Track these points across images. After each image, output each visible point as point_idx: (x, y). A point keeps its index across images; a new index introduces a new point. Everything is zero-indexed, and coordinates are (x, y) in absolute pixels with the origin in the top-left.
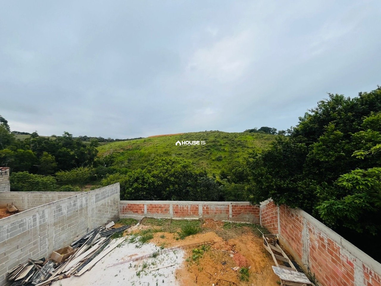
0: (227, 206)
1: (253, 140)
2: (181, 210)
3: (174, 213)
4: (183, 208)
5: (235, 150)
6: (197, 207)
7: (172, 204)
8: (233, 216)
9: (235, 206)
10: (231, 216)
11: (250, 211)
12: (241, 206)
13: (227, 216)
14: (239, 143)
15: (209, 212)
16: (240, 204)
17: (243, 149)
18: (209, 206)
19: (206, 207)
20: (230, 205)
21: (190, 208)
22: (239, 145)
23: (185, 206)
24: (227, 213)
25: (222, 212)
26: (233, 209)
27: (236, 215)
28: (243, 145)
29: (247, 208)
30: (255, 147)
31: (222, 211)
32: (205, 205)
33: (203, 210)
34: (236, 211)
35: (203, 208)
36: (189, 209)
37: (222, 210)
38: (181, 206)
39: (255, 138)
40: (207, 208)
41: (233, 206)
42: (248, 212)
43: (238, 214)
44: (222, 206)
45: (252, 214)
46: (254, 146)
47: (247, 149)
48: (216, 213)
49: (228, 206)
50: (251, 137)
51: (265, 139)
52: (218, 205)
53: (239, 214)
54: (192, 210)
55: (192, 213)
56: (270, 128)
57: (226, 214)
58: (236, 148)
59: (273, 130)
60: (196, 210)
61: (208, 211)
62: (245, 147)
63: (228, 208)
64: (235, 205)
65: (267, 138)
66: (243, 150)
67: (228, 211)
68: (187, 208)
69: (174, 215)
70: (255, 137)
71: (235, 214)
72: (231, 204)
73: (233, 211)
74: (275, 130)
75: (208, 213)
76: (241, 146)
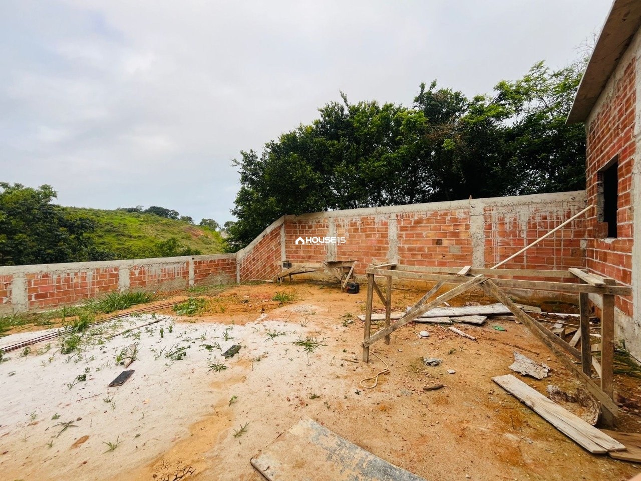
0: (186, 264)
1: (140, 224)
2: (58, 288)
3: (30, 299)
4: (67, 280)
5: (101, 241)
6: (115, 272)
7: (21, 275)
8: (196, 281)
9: (200, 263)
10: (191, 283)
11: (223, 269)
12: (211, 262)
13: (185, 284)
14: (109, 227)
15: (146, 280)
16: (209, 258)
17: (119, 240)
18: (146, 269)
19: (138, 271)
20: (191, 262)
21: (91, 277)
22: (109, 231)
23: (76, 274)
24: (185, 277)
25: (176, 277)
26: (196, 268)
27: (200, 279)
28: (120, 232)
29: (218, 265)
30: (145, 236)
31: (176, 274)
32: (135, 266)
33: (130, 278)
34: (201, 272)
35: (132, 274)
36: (89, 280)
37: (176, 272)
38: (62, 276)
39: (142, 221)
40: (140, 273)
41: (195, 263)
42: (220, 271)
43: (204, 277)
44: (175, 266)
45: (226, 272)
46: (141, 234)
47: (129, 239)
48: (162, 280)
49: (188, 263)
50: (134, 219)
51: (163, 225)
52: (167, 264)
53: (207, 275)
54: (99, 283)
55: (97, 290)
56: (168, 210)
57: (183, 280)
58: (100, 236)
59: (172, 214)
60: (111, 282)
61: (144, 279)
62: (124, 235)
63: (187, 267)
64: (200, 260)
65: (166, 223)
66: (119, 242)
67: (187, 273)
68: (84, 278)
69: (32, 304)
70: (142, 219)
71: (199, 276)
72: (193, 259)
73: (195, 272)
74: (177, 213)
75: (143, 283)
76: (114, 234)
